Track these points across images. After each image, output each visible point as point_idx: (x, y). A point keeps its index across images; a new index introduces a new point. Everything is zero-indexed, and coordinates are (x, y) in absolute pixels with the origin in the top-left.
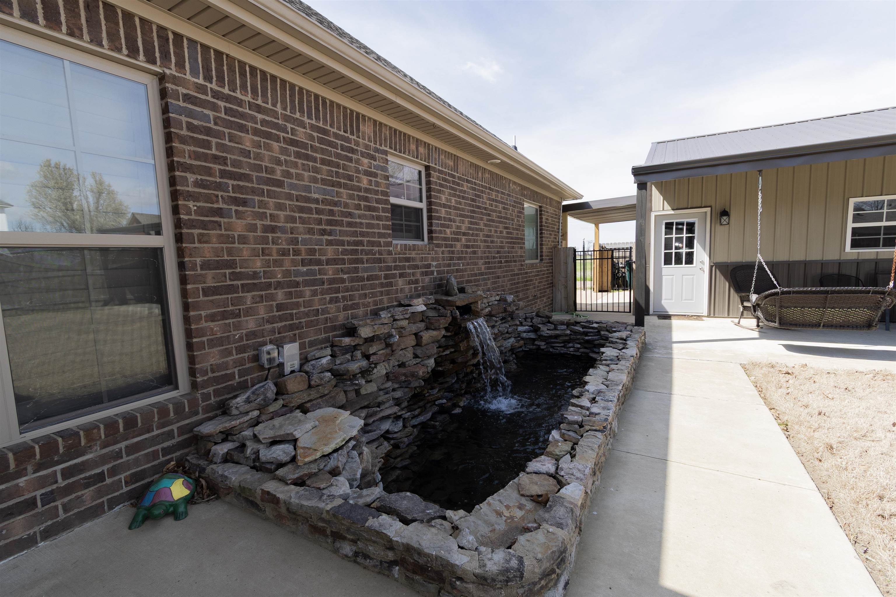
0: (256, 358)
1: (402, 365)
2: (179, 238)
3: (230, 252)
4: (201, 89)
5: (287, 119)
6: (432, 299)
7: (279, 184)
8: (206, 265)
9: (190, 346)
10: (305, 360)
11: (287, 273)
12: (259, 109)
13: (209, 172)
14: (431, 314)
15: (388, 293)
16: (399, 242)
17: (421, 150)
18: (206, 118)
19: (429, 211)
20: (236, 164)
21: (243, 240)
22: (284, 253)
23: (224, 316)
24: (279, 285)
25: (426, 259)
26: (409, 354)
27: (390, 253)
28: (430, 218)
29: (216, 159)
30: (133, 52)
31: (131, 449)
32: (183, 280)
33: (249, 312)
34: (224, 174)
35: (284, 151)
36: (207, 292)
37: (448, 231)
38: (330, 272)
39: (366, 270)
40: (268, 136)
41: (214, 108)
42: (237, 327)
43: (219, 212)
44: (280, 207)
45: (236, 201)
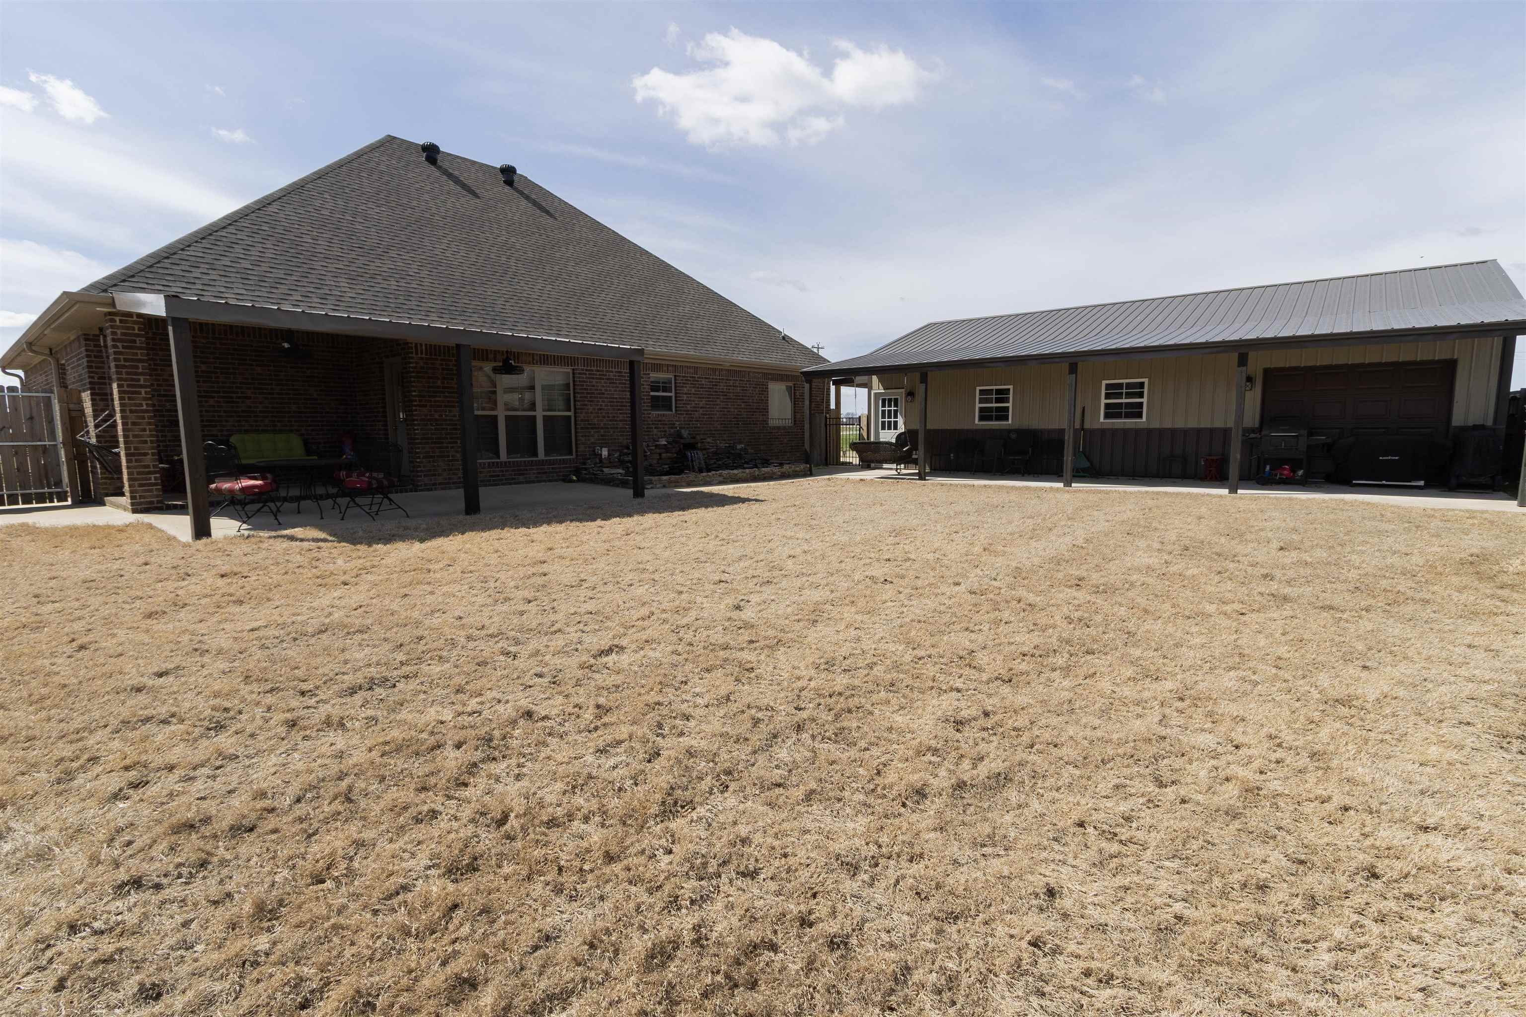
0: (594, 451)
1: (651, 465)
2: (575, 413)
3: (587, 417)
4: (582, 370)
5: (607, 371)
6: (671, 440)
7: (603, 394)
8: (582, 420)
9: (576, 444)
10: (609, 455)
11: (605, 424)
12: (598, 371)
14: (669, 446)
16: (655, 413)
17: (670, 368)
19: (676, 397)
21: (591, 413)
22: (604, 417)
23: (585, 436)
24: (602, 428)
25: (673, 421)
26: (655, 461)
27: (649, 417)
28: (676, 400)
30: (567, 366)
32: (576, 424)
33: (593, 436)
34: (588, 393)
35: (605, 383)
36: (582, 428)
37: (689, 406)
38: (621, 425)
40: (600, 379)
42: (589, 440)
43: (586, 405)
44: (603, 402)
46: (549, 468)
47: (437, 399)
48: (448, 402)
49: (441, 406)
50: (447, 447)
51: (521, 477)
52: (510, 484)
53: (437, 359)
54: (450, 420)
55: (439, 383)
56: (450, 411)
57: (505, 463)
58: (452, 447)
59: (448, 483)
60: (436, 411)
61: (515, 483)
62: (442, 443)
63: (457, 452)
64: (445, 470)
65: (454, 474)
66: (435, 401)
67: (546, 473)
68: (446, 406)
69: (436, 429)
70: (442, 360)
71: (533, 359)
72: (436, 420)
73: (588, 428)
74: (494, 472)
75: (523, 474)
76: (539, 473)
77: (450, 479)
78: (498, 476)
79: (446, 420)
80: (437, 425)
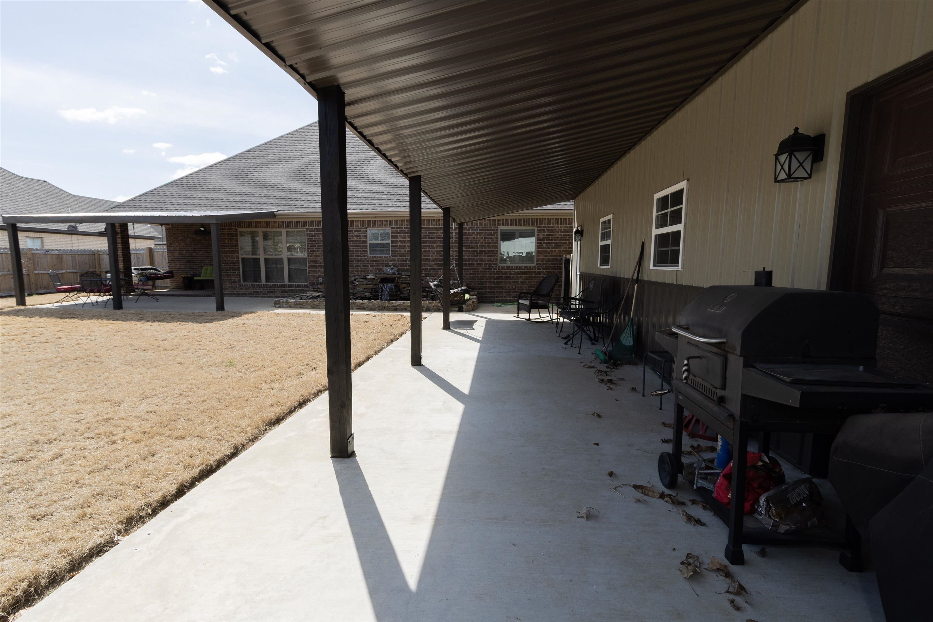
2: (308, 256)
3: (316, 259)
4: (312, 229)
8: (312, 261)
9: (309, 276)
13: (313, 244)
15: (364, 271)
17: (385, 223)
18: (313, 234)
20: (318, 241)
21: (318, 256)
23: (314, 271)
25: (387, 261)
27: (366, 259)
28: (392, 246)
29: (314, 241)
30: (302, 227)
31: (299, 290)
32: (308, 263)
33: (319, 271)
34: (315, 244)
36: (312, 266)
37: (403, 250)
39: (354, 264)
41: (314, 231)
42: (316, 273)
43: (314, 251)
45: (317, 248)
46: (289, 290)
47: (226, 249)
48: (231, 251)
49: (227, 253)
50: (231, 275)
51: (272, 294)
52: (265, 297)
53: (225, 229)
54: (232, 261)
55: (226, 241)
56: (232, 256)
57: (264, 285)
58: (233, 275)
59: (232, 294)
60: (225, 256)
61: (268, 297)
62: (228, 273)
63: (236, 278)
64: (229, 287)
65: (234, 289)
66: (224, 251)
67: (287, 292)
68: (230, 253)
69: (225, 265)
70: (228, 229)
71: (279, 225)
72: (225, 261)
73: (316, 266)
74: (256, 289)
75: (273, 292)
76: (282, 292)
77: (232, 292)
78: (258, 292)
79: (229, 261)
80: (226, 263)
